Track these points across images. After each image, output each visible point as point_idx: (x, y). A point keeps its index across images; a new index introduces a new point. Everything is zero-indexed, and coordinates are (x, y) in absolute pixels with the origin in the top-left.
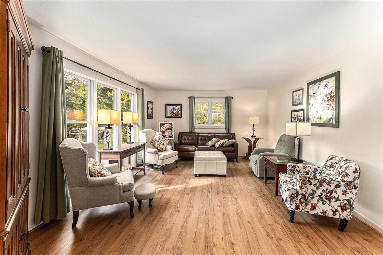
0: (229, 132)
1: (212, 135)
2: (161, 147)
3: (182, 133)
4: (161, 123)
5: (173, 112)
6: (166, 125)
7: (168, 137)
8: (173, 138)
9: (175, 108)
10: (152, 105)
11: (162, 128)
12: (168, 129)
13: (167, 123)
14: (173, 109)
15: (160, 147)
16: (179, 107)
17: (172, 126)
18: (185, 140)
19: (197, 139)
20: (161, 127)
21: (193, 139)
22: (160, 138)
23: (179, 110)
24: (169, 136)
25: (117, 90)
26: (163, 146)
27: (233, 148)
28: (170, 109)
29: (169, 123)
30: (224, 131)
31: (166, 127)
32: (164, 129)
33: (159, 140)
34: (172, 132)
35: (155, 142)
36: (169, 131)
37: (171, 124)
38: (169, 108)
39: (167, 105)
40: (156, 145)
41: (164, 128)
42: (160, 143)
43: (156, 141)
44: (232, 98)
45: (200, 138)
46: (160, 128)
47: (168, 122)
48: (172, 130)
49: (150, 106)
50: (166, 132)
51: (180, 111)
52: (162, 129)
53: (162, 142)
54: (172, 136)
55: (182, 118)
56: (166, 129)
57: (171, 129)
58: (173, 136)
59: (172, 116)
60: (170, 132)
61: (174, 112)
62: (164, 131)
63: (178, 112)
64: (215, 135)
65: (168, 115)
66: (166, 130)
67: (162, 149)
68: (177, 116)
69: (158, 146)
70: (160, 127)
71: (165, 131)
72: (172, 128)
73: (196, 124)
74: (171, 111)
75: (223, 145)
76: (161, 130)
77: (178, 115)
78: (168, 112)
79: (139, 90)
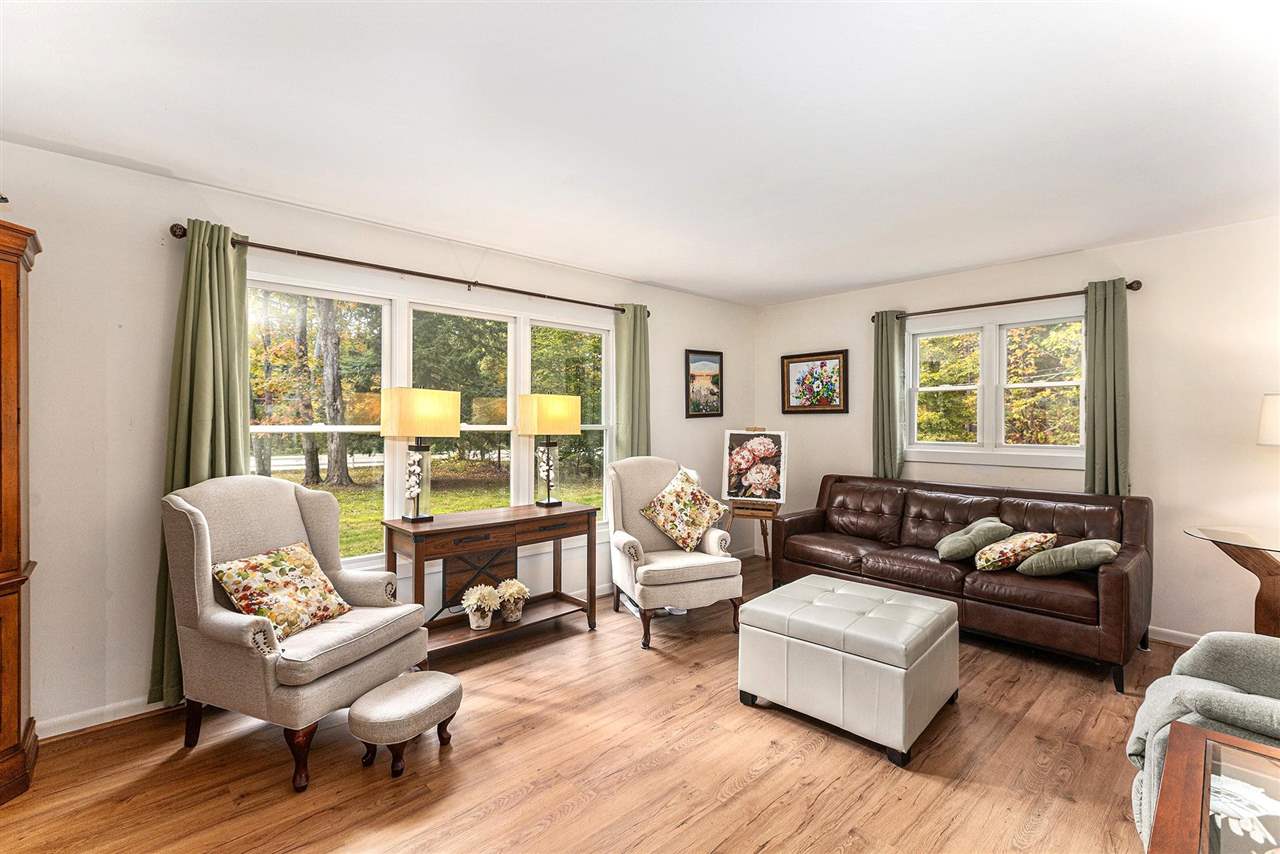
0: (1111, 491)
1: (988, 498)
2: (680, 531)
3: (840, 479)
4: (731, 435)
5: (811, 390)
6: (753, 444)
7: (759, 493)
8: (782, 501)
9: (819, 370)
10: (718, 365)
11: (738, 453)
12: (764, 460)
13: (758, 436)
14: (812, 375)
15: (675, 534)
16: (833, 364)
17: (780, 447)
18: (841, 514)
19: (899, 512)
20: (734, 452)
21: (878, 512)
22: (682, 494)
23: (835, 377)
24: (764, 490)
25: (516, 322)
26: (691, 529)
27: (1087, 595)
28: (799, 376)
29: (766, 436)
30: (1077, 484)
31: (751, 451)
32: (743, 458)
33: (675, 504)
34: (778, 472)
35: (658, 508)
36: (764, 466)
37: (776, 440)
38: (798, 371)
39: (787, 360)
40: (661, 519)
41: (745, 453)
42: (678, 514)
43: (662, 505)
44: (1135, 286)
45: (913, 510)
46: (730, 454)
47: (764, 430)
48: (777, 464)
49: (704, 369)
50: (753, 470)
51: (837, 384)
52: (738, 459)
53: (688, 511)
54: (779, 489)
55: (845, 410)
56: (754, 458)
57: (773, 459)
58: (783, 492)
59: (808, 403)
60: (768, 471)
61: (816, 390)
62: (744, 466)
63: (828, 386)
64: (1000, 503)
65: (794, 402)
66: (754, 463)
67: (684, 542)
68: (827, 403)
69: (668, 526)
70: (727, 451)
71: (748, 469)
72: (778, 454)
73: (910, 443)
74: (804, 383)
75: (1018, 563)
76: (732, 460)
77: (829, 400)
78: (794, 387)
79: (623, 311)
